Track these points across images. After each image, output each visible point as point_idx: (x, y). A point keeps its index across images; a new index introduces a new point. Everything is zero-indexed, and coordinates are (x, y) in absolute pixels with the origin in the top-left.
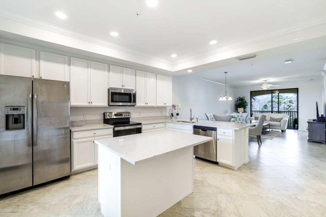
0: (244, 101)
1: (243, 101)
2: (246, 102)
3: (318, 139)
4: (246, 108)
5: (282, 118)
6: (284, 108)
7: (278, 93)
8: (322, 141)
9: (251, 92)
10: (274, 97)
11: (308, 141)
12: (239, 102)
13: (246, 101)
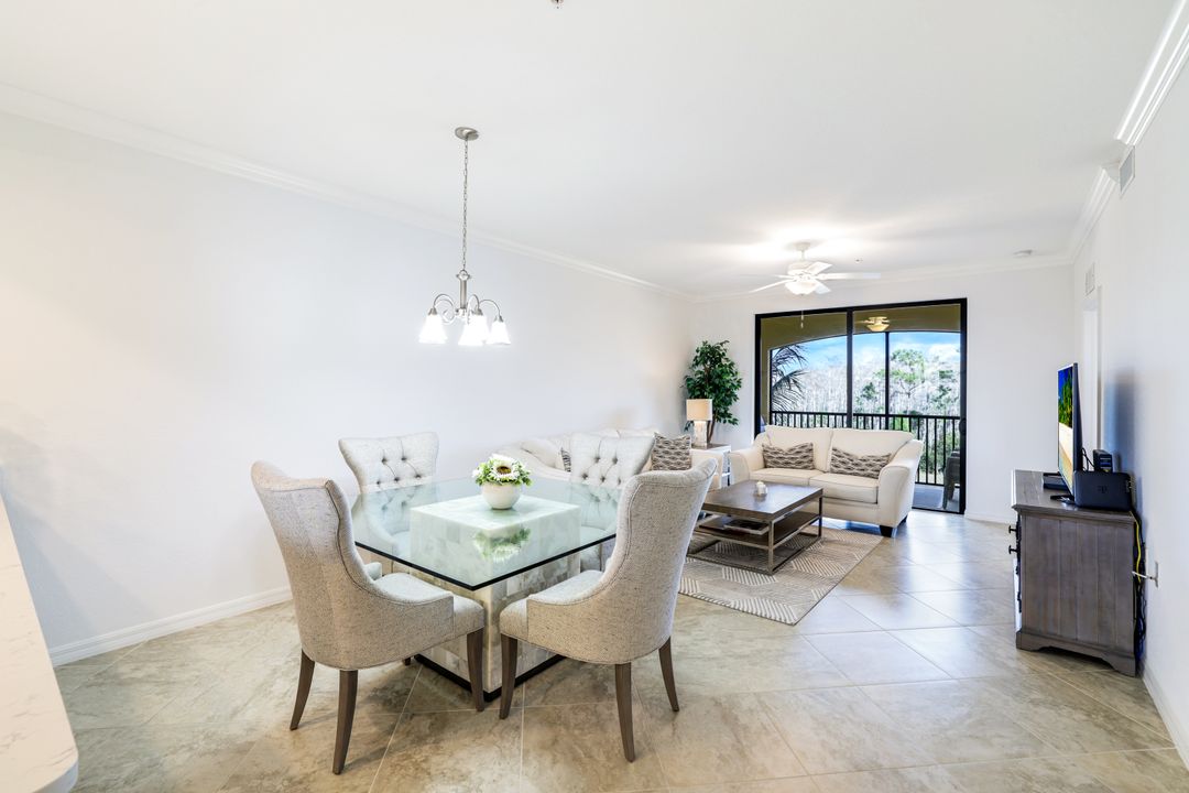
0: (724, 362)
1: (721, 366)
2: (734, 370)
3: (1081, 633)
4: (736, 398)
5: (888, 458)
6: (928, 397)
7: (884, 327)
8: (1107, 650)
9: (758, 318)
10: (894, 357)
11: (1020, 646)
12: (701, 368)
13: (732, 364)
